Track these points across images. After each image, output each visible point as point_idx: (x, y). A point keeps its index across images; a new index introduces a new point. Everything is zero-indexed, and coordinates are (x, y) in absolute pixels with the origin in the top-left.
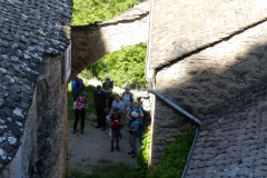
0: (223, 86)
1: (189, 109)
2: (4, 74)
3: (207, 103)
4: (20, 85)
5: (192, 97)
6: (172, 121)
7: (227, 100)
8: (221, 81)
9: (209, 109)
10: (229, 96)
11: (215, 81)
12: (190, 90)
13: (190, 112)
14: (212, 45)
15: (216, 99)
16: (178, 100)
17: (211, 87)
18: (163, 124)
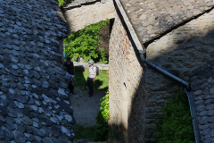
0: (206, 51)
1: (177, 73)
2: (39, 59)
3: (192, 66)
4: (53, 67)
5: (179, 63)
6: (162, 85)
7: (209, 62)
8: (204, 47)
9: (193, 71)
10: (211, 59)
11: (198, 48)
12: (178, 57)
13: (177, 75)
14: (196, 17)
15: (200, 63)
16: (167, 67)
17: (195, 53)
18: (154, 88)
